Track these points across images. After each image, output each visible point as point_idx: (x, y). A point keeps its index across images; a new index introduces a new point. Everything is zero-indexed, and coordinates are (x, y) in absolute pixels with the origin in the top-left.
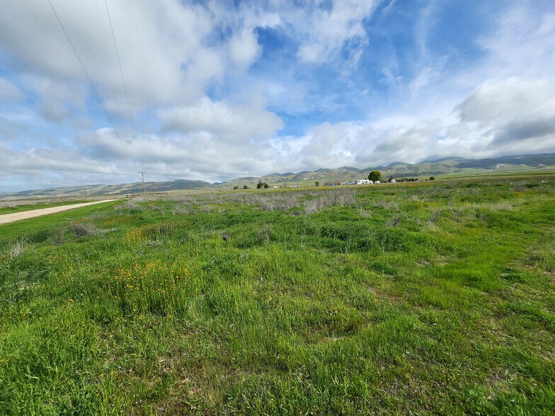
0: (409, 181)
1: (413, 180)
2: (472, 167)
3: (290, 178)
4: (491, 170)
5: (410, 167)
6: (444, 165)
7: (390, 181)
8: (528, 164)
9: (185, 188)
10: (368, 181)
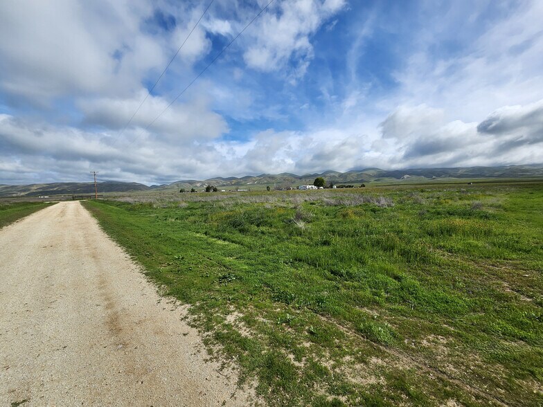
0: (347, 187)
1: (350, 187)
2: (387, 177)
3: (234, 182)
4: (401, 180)
5: (341, 175)
6: (367, 174)
7: (331, 187)
8: (426, 176)
9: (117, 191)
10: (313, 186)
